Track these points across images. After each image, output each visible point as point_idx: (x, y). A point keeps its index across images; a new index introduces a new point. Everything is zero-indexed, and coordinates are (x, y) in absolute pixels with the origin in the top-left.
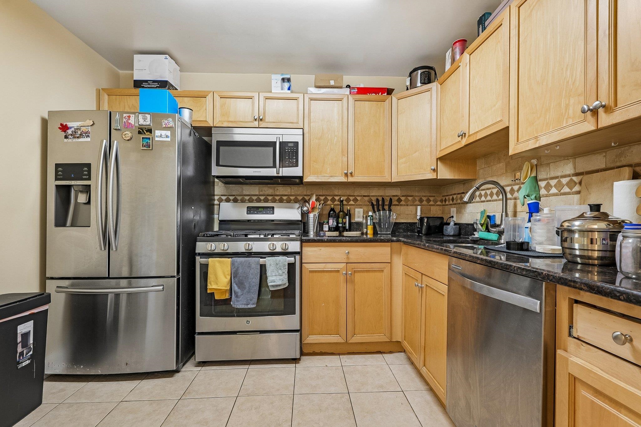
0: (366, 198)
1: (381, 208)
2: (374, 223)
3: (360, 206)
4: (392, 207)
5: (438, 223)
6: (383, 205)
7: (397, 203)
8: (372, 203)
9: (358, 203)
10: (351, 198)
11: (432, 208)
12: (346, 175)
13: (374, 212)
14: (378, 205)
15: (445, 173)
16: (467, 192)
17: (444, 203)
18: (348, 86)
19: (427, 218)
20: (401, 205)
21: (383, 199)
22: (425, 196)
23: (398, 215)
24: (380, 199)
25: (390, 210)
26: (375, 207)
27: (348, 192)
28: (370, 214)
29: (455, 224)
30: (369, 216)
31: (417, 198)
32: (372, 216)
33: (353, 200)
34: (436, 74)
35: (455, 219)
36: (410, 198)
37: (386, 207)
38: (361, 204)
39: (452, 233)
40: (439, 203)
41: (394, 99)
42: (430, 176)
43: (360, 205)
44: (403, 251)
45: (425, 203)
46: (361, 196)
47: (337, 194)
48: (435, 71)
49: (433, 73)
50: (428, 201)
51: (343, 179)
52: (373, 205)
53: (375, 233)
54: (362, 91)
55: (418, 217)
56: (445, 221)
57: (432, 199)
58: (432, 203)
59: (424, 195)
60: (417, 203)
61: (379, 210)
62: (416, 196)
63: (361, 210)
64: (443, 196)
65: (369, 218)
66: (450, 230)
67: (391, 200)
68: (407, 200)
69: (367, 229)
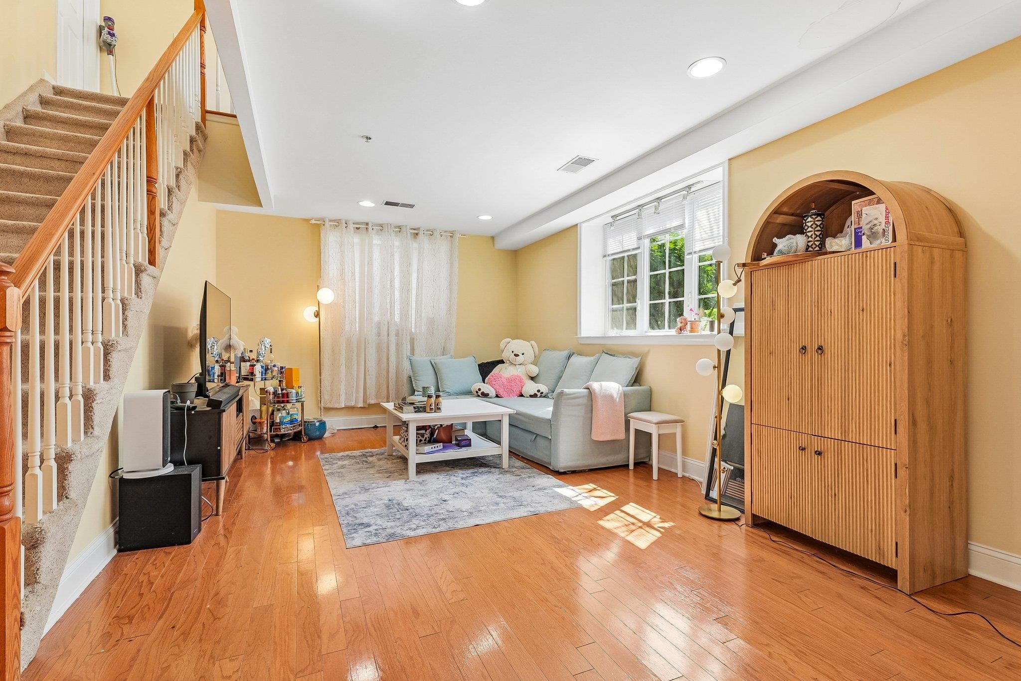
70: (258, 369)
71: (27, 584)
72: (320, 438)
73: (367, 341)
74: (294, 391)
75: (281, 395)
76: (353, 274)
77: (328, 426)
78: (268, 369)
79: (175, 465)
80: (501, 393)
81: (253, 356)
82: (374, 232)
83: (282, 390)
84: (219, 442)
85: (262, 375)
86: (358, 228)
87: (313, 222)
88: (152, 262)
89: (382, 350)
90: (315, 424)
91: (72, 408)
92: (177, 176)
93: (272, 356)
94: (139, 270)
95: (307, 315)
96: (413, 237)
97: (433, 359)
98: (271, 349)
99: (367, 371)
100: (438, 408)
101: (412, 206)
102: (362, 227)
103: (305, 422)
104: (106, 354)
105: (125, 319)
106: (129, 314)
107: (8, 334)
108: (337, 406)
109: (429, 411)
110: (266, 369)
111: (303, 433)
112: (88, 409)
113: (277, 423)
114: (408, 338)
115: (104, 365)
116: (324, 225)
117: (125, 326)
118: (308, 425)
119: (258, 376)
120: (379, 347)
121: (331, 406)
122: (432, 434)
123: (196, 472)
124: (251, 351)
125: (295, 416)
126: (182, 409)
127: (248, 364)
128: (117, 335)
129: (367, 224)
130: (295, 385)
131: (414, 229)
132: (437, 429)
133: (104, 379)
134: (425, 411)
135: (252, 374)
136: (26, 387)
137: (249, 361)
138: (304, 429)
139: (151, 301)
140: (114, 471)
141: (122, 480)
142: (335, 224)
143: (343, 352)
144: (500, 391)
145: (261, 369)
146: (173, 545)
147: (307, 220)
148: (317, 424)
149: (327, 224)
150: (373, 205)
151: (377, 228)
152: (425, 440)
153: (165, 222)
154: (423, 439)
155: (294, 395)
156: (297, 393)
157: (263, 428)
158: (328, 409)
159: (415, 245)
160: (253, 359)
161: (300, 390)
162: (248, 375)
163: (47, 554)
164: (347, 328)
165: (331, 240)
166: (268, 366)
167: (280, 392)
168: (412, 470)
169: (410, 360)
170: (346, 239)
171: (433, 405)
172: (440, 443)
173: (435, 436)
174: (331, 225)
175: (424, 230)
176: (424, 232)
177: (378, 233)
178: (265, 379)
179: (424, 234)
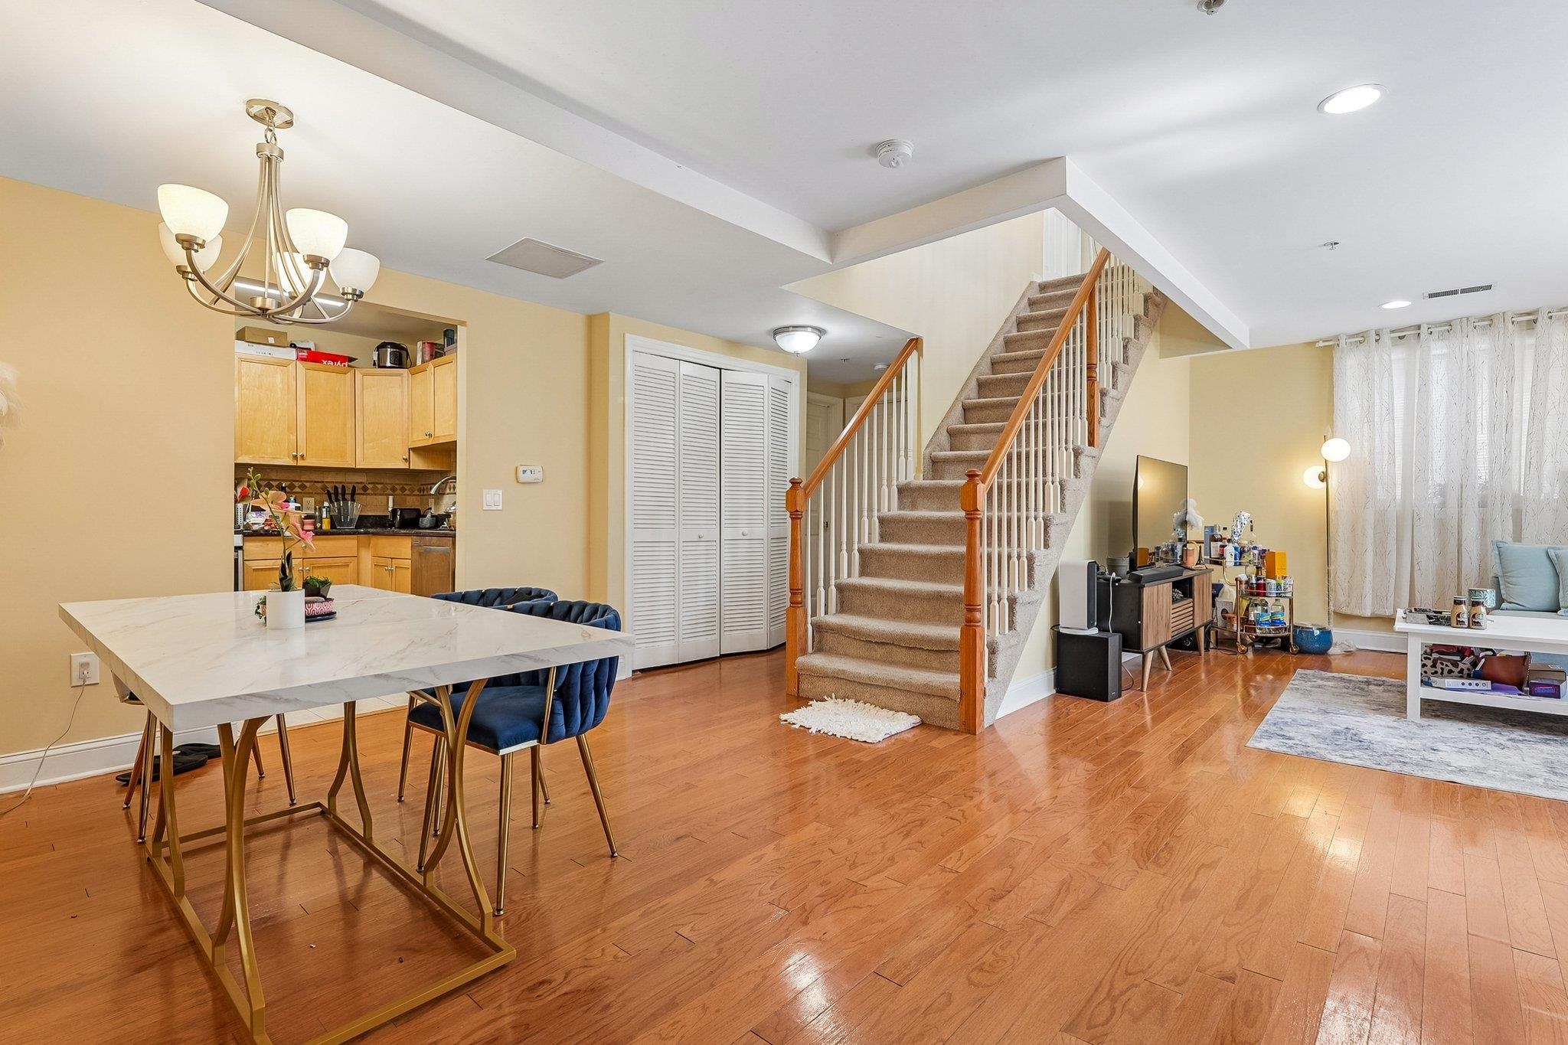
0: (320, 485)
1: (340, 497)
2: (331, 516)
3: (310, 495)
4: (356, 497)
5: (413, 515)
6: (344, 494)
7: (363, 492)
8: (328, 491)
9: (306, 490)
10: (296, 484)
11: (408, 498)
12: (295, 457)
13: (331, 502)
14: (336, 493)
15: (418, 464)
16: (435, 484)
17: (422, 493)
18: (293, 346)
19: (402, 510)
20: (368, 494)
21: (343, 487)
22: (398, 484)
23: (364, 507)
24: (339, 486)
25: (353, 500)
26: (333, 496)
27: (291, 476)
28: (326, 504)
29: (432, 516)
30: (324, 507)
31: (389, 487)
32: (328, 507)
33: (299, 487)
34: (408, 354)
35: (433, 511)
36: (379, 486)
37: (348, 497)
38: (311, 491)
39: (428, 526)
40: (416, 493)
41: (358, 375)
42: (404, 466)
43: (309, 493)
44: (372, 542)
45: (398, 492)
46: (311, 482)
47: (274, 478)
48: (407, 352)
49: (404, 353)
50: (403, 489)
51: (292, 463)
52: (329, 494)
53: (333, 525)
54: (314, 357)
55: (390, 509)
56: (422, 513)
57: (407, 487)
58: (407, 492)
59: (397, 482)
60: (389, 492)
61: (337, 500)
62: (386, 484)
63: (312, 500)
64: (422, 485)
65: (324, 510)
66: (426, 521)
67: (354, 488)
68: (375, 489)
69: (321, 523)
70: (1230, 549)
71: (989, 676)
72: (1323, 652)
73: (1415, 515)
74: (1273, 582)
75: (1255, 586)
76: (1391, 411)
77: (1335, 639)
78: (1244, 551)
79: (1099, 630)
81: (1227, 535)
82: (1435, 336)
83: (1258, 579)
84: (1140, 617)
85: (1235, 559)
86: (1401, 338)
87: (1321, 344)
88: (1091, 443)
89: (1448, 531)
90: (1313, 632)
91: (1019, 567)
92: (1125, 347)
93: (1253, 535)
94: (1077, 453)
95: (1308, 479)
97: (1553, 548)
98: (1252, 526)
99: (1415, 563)
100: (1475, 622)
101: (1489, 287)
102: (1409, 334)
103: (1295, 627)
104: (1046, 527)
105: (1063, 498)
106: (1067, 493)
107: (979, 512)
108: (1357, 612)
109: (1455, 625)
110: (1241, 552)
111: (1291, 641)
112: (1031, 569)
113: (1251, 621)
114: (1509, 510)
115: (1045, 536)
116: (1338, 345)
117: (1063, 504)
118: (1301, 632)
119: (1229, 560)
120: (1442, 525)
121: (1349, 612)
122: (1474, 664)
123: (1114, 641)
124: (1225, 529)
125: (1279, 617)
126: (1108, 580)
127: (1220, 543)
128: (1055, 511)
129: (1419, 327)
130: (1278, 575)
131: (1529, 314)
132: (1482, 658)
133: (1044, 548)
134: (1450, 625)
135: (1222, 556)
136: (990, 550)
137: (1221, 540)
138: (1294, 636)
139: (1090, 479)
140: (1055, 625)
141: (1059, 632)
142: (1357, 339)
143: (1370, 533)
145: (1234, 551)
146: (1094, 699)
147: (1312, 344)
148: (1317, 633)
149: (1342, 342)
150: (1405, 303)
151: (1439, 329)
152: (1460, 672)
153: (1108, 400)
154: (1456, 670)
155: (1274, 587)
156: (1278, 586)
157: (1233, 625)
158: (1344, 617)
159: (1530, 341)
160: (1224, 539)
161: (1283, 582)
162: (1218, 558)
163: (1001, 661)
164: (1381, 494)
165: (1350, 366)
166: (1244, 548)
167: (1254, 581)
168: (1414, 706)
169: (1499, 548)
170: (1376, 359)
171: (1465, 616)
172: (1488, 680)
173: (1478, 669)
174: (1351, 343)
175: (1549, 312)
176: (1549, 315)
177: (1441, 337)
178: (1240, 564)
179: (1551, 317)
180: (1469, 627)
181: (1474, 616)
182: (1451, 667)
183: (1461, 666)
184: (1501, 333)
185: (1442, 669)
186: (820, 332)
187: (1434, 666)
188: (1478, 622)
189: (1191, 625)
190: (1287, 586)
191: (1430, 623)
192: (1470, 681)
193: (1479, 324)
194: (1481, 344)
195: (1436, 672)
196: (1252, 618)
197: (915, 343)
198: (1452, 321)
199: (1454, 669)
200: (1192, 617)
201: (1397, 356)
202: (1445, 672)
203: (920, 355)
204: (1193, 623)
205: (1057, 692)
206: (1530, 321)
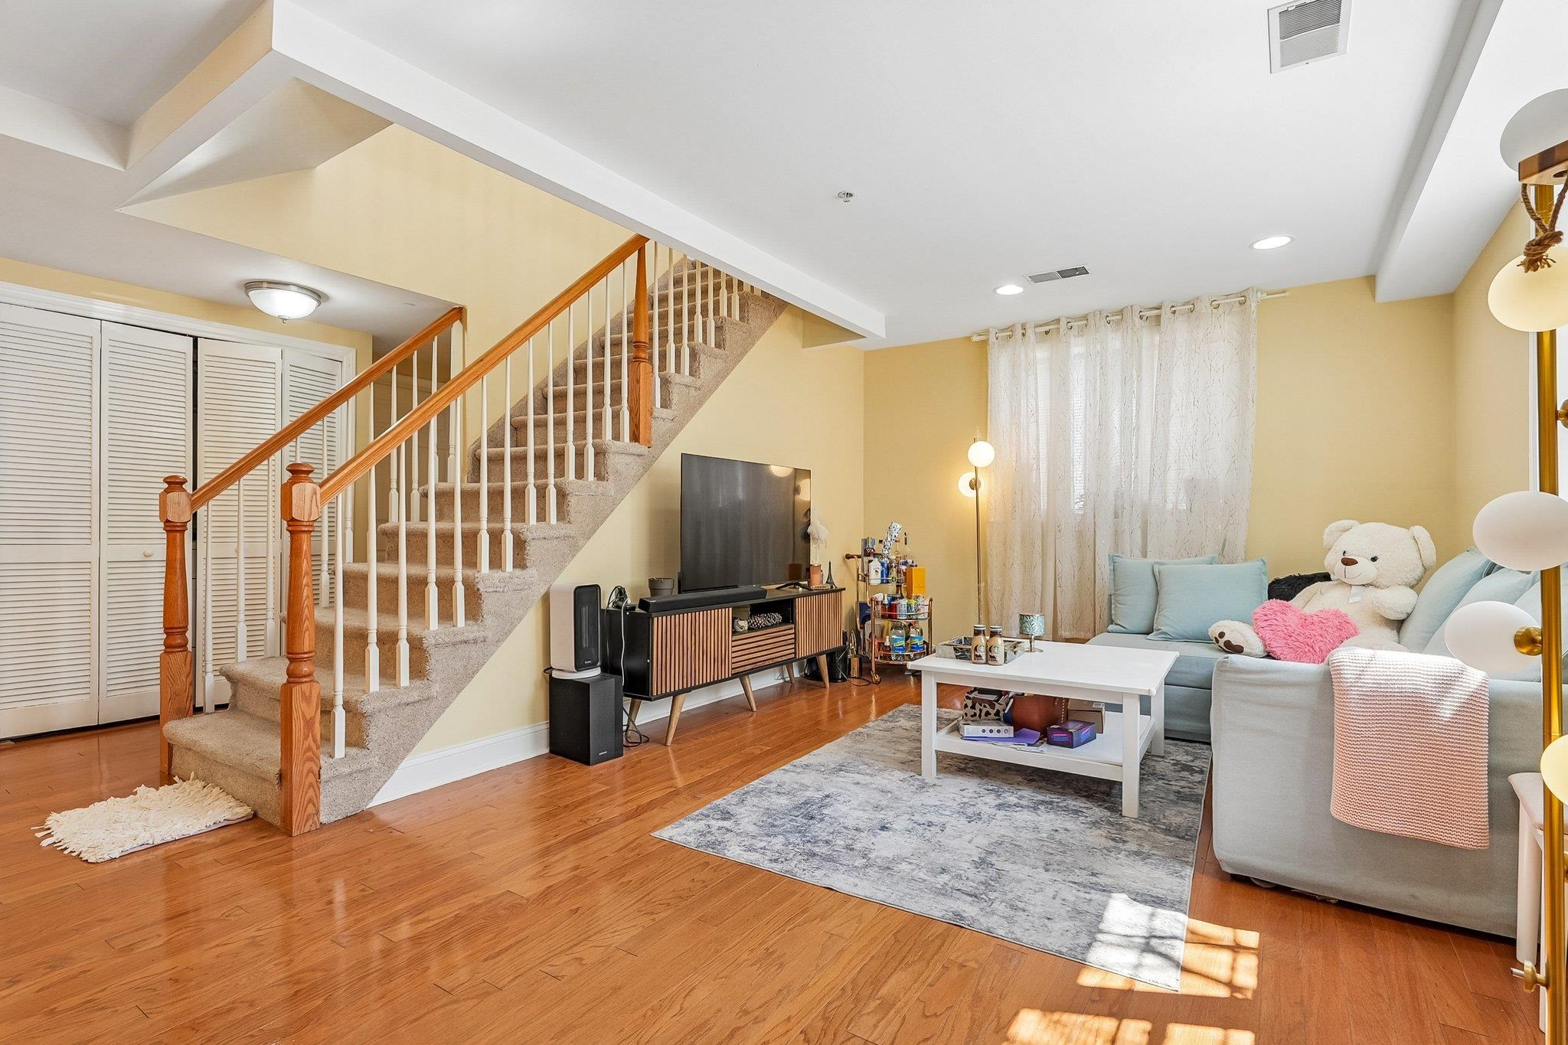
70: (878, 565)
71: (350, 747)
73: (1056, 527)
75: (887, 607)
78: (891, 567)
80: (1277, 647)
82: (1074, 331)
85: (882, 576)
86: (1047, 333)
87: (975, 338)
88: (635, 438)
92: (719, 328)
94: (601, 450)
96: (1154, 324)
100: (991, 657)
101: (1084, 272)
102: (1051, 329)
104: (519, 543)
105: (564, 506)
106: (573, 499)
113: (886, 647)
114: (1137, 521)
115: (515, 555)
116: (990, 340)
117: (563, 512)
119: (874, 577)
125: (917, 641)
129: (1058, 321)
131: (1154, 309)
132: (1011, 698)
133: (515, 568)
134: (970, 660)
141: (551, 676)
142: (1006, 334)
143: (1017, 546)
144: (1274, 644)
145: (880, 567)
146: (578, 761)
147: (969, 338)
149: (994, 337)
150: (1019, 290)
151: (1077, 323)
152: (996, 714)
153: (676, 388)
154: (993, 712)
155: (904, 609)
156: (909, 607)
161: (914, 602)
163: (380, 725)
165: (1001, 362)
167: (887, 602)
168: (929, 763)
169: (1114, 563)
170: (1023, 357)
171: (983, 649)
172: (1012, 725)
173: (1006, 712)
174: (1003, 337)
175: (1173, 307)
176: (1173, 309)
177: (1081, 332)
178: (888, 582)
179: (1174, 312)
180: (986, 663)
181: (990, 650)
182: (988, 708)
183: (997, 707)
184: (1129, 328)
185: (981, 710)
186: (318, 296)
187: (973, 707)
188: (994, 657)
189: (793, 655)
190: (919, 607)
191: (957, 657)
192: (1000, 728)
193: (1113, 318)
194: (1114, 341)
195: (975, 715)
196: (887, 643)
197: (459, 313)
198: (1087, 314)
199: (991, 711)
200: (793, 646)
201: (1041, 353)
202: (983, 714)
203: (465, 328)
204: (795, 653)
205: (550, 752)
206: (1154, 316)
